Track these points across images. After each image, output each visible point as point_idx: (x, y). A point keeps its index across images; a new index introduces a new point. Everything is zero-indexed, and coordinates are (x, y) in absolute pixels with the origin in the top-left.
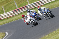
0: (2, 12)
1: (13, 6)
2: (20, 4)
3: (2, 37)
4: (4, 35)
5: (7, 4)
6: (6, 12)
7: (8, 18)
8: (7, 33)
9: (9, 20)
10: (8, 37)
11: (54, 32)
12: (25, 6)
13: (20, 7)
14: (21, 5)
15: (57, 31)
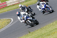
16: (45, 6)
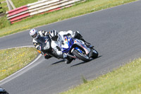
3: (31, 57)
4: (35, 52)
7: (45, 14)
9: (48, 18)
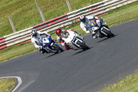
0: (8, 30)
1: (34, 15)
2: (50, 11)
3: (9, 88)
4: (13, 83)
5: (19, 10)
6: (17, 30)
7: (21, 44)
8: (19, 79)
10: (24, 88)
11: (129, 78)
12: (63, 16)
13: (49, 17)
14: (51, 13)
15: (136, 76)
16: (50, 39)
